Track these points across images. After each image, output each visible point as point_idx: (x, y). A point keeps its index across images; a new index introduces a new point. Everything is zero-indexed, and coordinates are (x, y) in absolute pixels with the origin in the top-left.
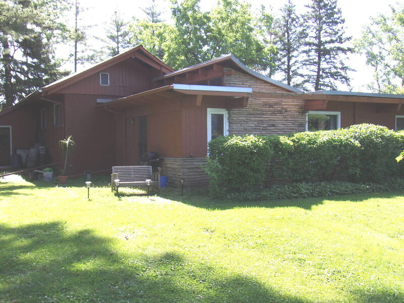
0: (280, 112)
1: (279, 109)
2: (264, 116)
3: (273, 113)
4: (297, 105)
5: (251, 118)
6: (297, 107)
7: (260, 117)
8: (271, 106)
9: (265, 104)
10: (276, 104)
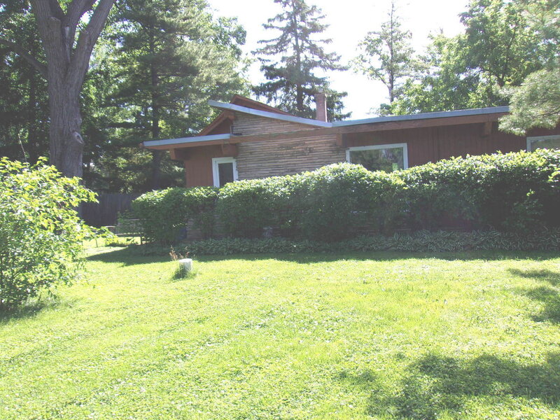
0: (303, 154)
1: (300, 150)
2: (280, 161)
3: (292, 156)
4: (329, 142)
5: (263, 165)
6: (329, 145)
7: (276, 162)
8: (288, 147)
9: (282, 147)
10: (297, 145)
